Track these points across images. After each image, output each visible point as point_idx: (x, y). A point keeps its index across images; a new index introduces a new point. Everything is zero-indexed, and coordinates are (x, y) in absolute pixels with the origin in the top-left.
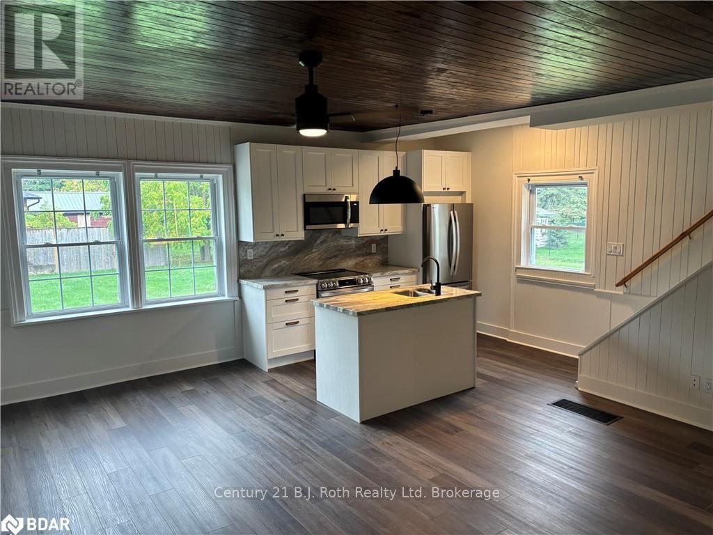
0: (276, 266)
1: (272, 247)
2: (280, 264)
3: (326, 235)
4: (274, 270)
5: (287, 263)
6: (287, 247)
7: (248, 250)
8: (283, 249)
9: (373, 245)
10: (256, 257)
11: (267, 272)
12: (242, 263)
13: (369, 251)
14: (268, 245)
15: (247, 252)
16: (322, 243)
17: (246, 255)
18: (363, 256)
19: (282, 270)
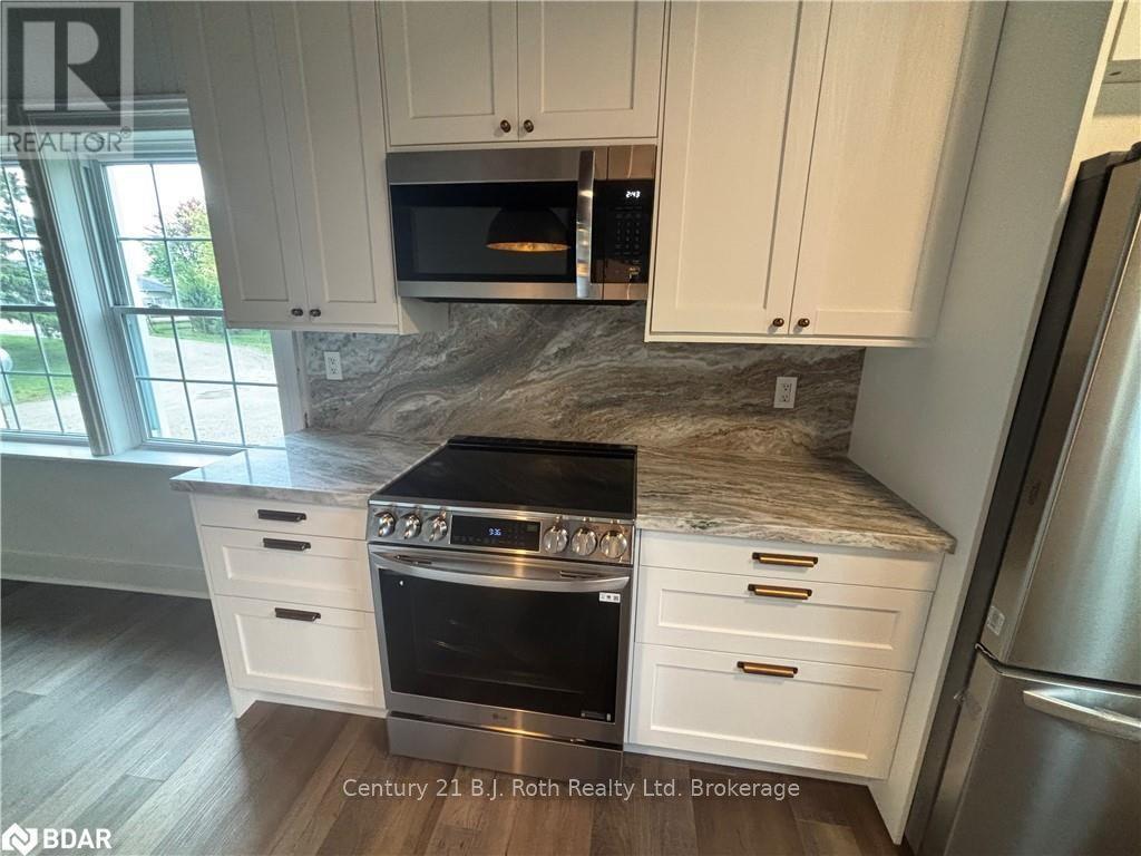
0: (410, 406)
1: (396, 352)
2: (421, 403)
3: (582, 328)
4: (405, 417)
5: (444, 403)
6: (444, 357)
7: (327, 355)
8: (429, 361)
9: (781, 380)
10: (351, 375)
12: (315, 387)
14: (383, 345)
15: (323, 359)
16: (563, 354)
17: (322, 367)
18: (731, 413)
19: (428, 423)
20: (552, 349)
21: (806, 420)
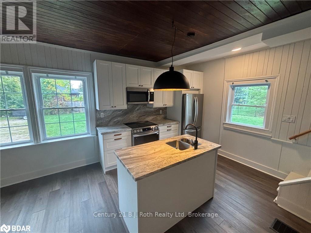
0: (116, 120)
1: (114, 112)
2: (117, 119)
3: (140, 106)
4: (115, 122)
5: (121, 119)
6: (121, 112)
7: (101, 113)
8: (119, 113)
9: (160, 111)
10: (105, 116)
11: (111, 123)
12: (97, 119)
13: (158, 113)
14: (111, 111)
15: (100, 114)
17: (100, 115)
18: (156, 115)
19: (119, 122)
20: (136, 109)
21: (163, 115)
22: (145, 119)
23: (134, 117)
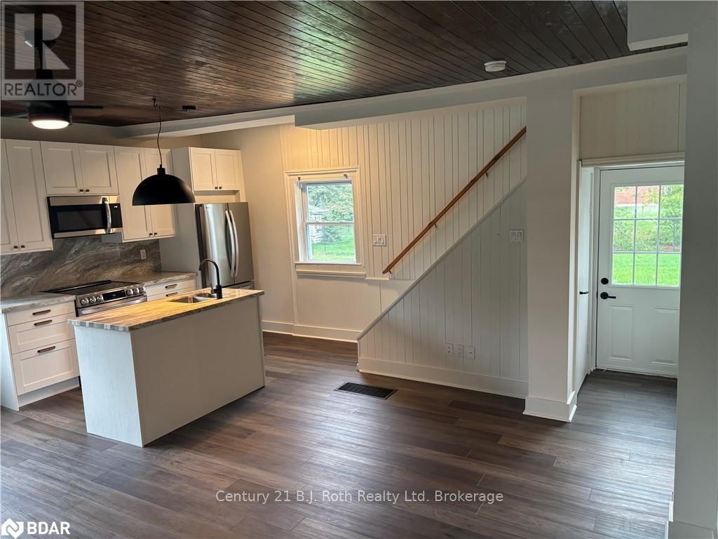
0: (17, 284)
1: (10, 261)
2: (23, 281)
5: (33, 279)
6: (31, 260)
9: (141, 251)
13: (137, 258)
14: (4, 260)
19: (26, 288)
20: (73, 251)
21: (150, 261)
22: (99, 275)
23: (67, 273)
